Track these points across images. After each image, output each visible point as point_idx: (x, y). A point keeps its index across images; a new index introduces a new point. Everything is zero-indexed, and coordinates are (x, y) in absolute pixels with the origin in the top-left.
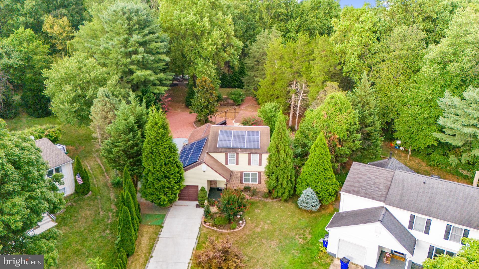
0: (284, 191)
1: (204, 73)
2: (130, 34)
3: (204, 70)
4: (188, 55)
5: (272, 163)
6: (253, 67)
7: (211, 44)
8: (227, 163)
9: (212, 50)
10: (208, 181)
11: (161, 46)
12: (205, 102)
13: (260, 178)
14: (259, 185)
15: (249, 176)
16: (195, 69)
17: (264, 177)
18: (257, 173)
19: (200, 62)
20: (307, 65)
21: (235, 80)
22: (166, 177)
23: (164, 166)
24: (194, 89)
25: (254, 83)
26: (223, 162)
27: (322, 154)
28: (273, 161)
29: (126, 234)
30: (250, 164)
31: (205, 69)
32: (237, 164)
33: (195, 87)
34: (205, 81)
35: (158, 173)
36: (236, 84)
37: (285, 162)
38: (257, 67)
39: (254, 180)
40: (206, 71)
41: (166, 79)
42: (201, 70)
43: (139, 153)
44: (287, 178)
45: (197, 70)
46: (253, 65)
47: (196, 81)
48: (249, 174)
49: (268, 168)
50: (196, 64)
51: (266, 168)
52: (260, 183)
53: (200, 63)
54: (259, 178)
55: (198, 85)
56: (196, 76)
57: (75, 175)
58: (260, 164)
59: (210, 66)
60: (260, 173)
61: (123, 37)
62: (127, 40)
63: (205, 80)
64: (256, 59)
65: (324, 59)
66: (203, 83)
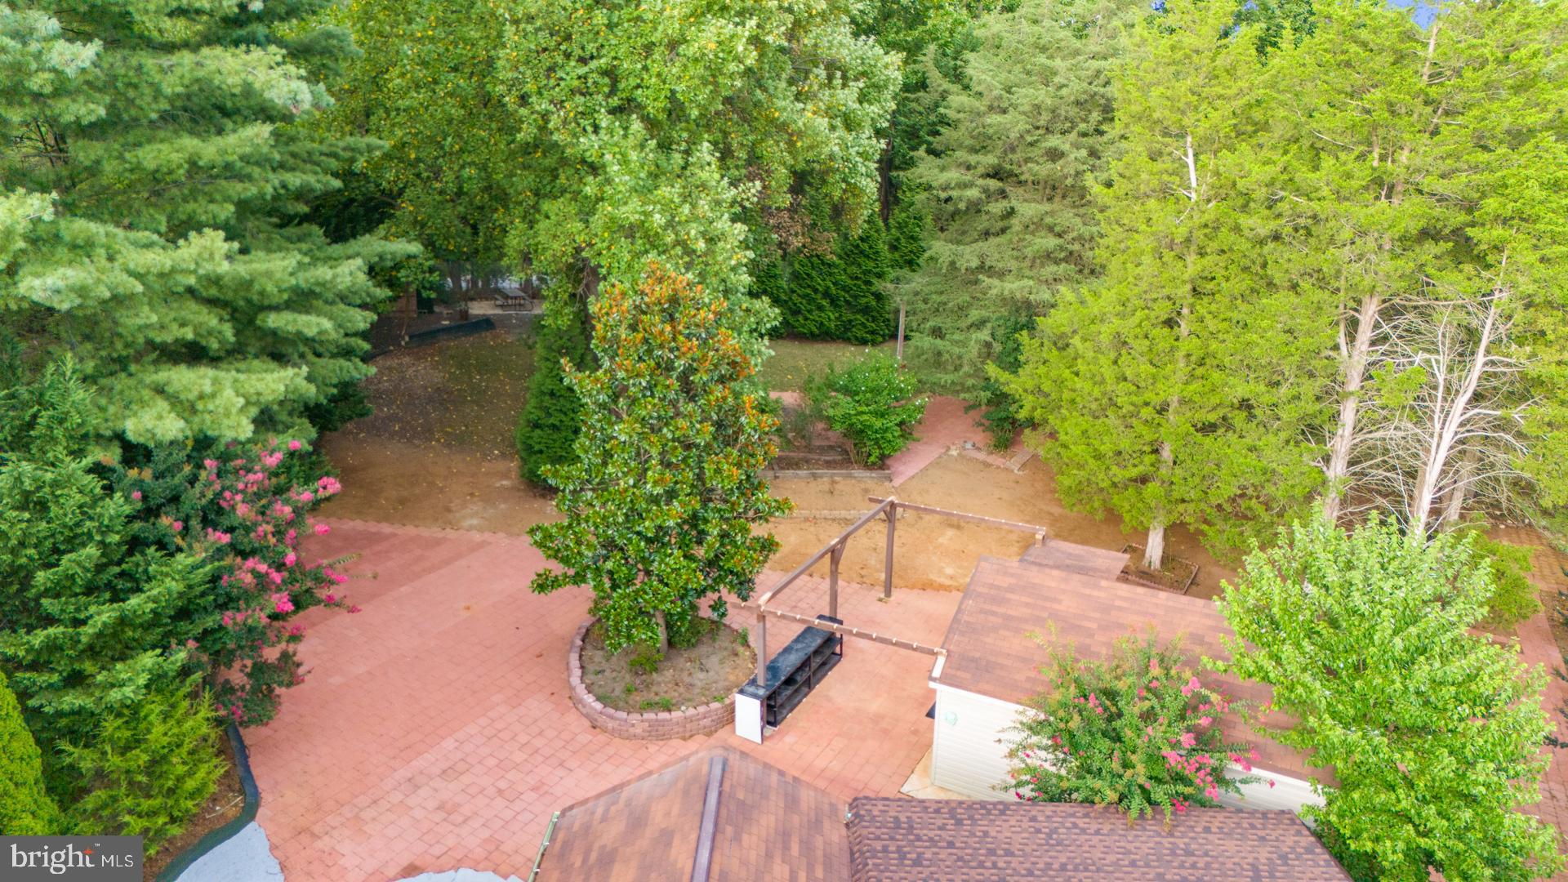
1: (653, 242)
3: (658, 219)
4: (524, 99)
6: (975, 208)
9: (726, 54)
12: (668, 496)
16: (586, 215)
19: (623, 152)
21: (826, 294)
24: (572, 376)
25: (975, 314)
31: (667, 207)
33: (586, 362)
34: (671, 308)
36: (830, 318)
38: (997, 207)
40: (671, 224)
41: (302, 299)
45: (597, 221)
46: (973, 193)
47: (593, 309)
50: (594, 169)
53: (624, 161)
55: (614, 347)
56: (594, 271)
59: (703, 186)
63: (674, 300)
64: (990, 160)
66: (656, 323)
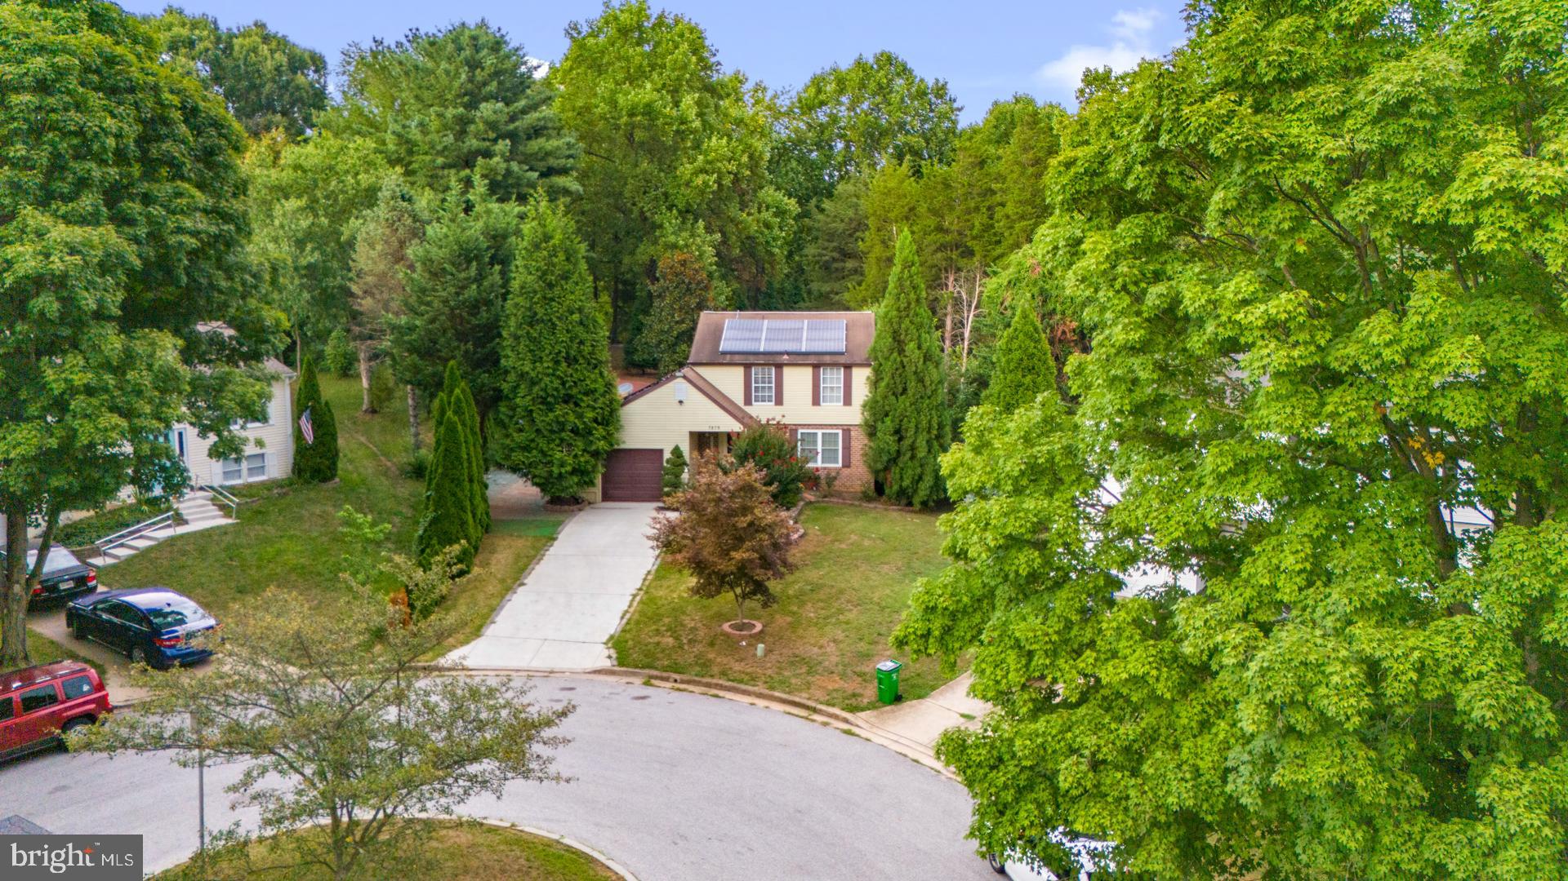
0: (919, 470)
2: (472, 105)
5: (883, 384)
7: (703, 171)
8: (748, 402)
9: (706, 184)
10: (692, 434)
11: (558, 148)
12: (682, 321)
13: (847, 448)
14: (846, 471)
15: (815, 442)
16: (655, 243)
17: (859, 441)
18: (840, 432)
19: (670, 221)
20: (985, 220)
22: (567, 399)
23: (564, 364)
26: (738, 398)
27: (1031, 356)
28: (886, 380)
29: (450, 500)
30: (816, 401)
32: (779, 401)
35: (547, 380)
37: (921, 381)
39: (829, 455)
42: (672, 239)
43: (492, 331)
44: (929, 432)
48: (815, 434)
49: (871, 406)
50: (659, 226)
51: (864, 406)
52: (847, 464)
53: (670, 224)
54: (844, 448)
55: (664, 277)
57: (297, 418)
58: (848, 401)
59: (699, 234)
60: (847, 430)
61: (454, 112)
62: (463, 123)
65: (1030, 170)
